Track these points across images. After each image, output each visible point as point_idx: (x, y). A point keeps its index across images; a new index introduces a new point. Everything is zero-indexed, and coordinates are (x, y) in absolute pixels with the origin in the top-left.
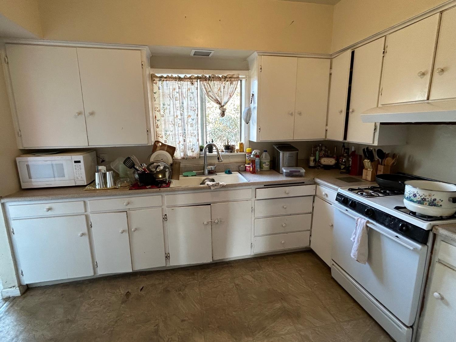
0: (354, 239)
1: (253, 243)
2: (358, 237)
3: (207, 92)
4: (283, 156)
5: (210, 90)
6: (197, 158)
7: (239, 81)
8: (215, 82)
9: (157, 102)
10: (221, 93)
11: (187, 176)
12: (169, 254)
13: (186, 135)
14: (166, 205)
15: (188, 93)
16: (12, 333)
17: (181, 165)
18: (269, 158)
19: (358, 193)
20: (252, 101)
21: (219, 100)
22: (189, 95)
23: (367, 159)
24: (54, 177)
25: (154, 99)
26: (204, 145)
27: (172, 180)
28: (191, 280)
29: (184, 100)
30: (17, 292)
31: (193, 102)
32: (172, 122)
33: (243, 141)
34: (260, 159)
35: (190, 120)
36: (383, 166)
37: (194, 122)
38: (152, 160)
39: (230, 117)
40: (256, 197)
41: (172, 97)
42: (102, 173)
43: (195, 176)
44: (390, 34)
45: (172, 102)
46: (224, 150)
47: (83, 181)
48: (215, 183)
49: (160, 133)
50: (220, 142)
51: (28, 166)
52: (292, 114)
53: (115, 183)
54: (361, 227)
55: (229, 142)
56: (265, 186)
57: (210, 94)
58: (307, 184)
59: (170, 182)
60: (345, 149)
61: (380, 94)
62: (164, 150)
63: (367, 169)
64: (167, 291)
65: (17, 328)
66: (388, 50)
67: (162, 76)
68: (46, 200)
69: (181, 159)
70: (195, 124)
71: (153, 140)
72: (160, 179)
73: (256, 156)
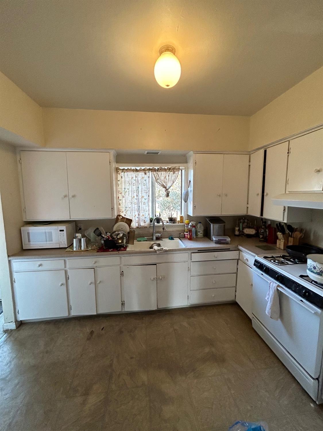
0: (268, 298)
1: (189, 296)
2: (271, 297)
3: (156, 180)
4: (214, 228)
5: (158, 178)
6: (147, 227)
7: (180, 171)
8: (162, 172)
9: (120, 187)
10: (166, 180)
11: (140, 241)
12: (124, 302)
13: (140, 211)
14: (123, 264)
15: (142, 180)
16: (8, 359)
17: (136, 233)
18: (202, 228)
19: (271, 261)
20: (189, 186)
21: (165, 185)
22: (143, 181)
23: (279, 232)
24: (46, 241)
25: (117, 185)
26: (154, 217)
27: (128, 245)
28: (140, 323)
29: (139, 185)
30: (13, 326)
31: (145, 187)
32: (130, 201)
33: (183, 215)
34: (196, 229)
35: (143, 200)
36: (292, 239)
37: (146, 201)
38: (114, 229)
39: (176, 193)
40: (191, 260)
41: (130, 183)
42: (79, 239)
43: (146, 241)
44: (292, 139)
45: (130, 187)
46: (168, 221)
47: (65, 244)
48: (160, 248)
49: (121, 209)
50: (168, 211)
51: (28, 233)
52: (220, 196)
53: (87, 247)
54: (273, 290)
55: (172, 215)
56: (198, 251)
57: (159, 181)
58: (232, 250)
59: (127, 246)
60: (263, 222)
61: (287, 183)
62: (124, 222)
63: (280, 240)
64: (121, 332)
65: (11, 355)
66: (291, 151)
67: (124, 168)
68: (38, 258)
69: (136, 228)
70: (147, 203)
71: (116, 214)
72: (119, 244)
73: (193, 226)
